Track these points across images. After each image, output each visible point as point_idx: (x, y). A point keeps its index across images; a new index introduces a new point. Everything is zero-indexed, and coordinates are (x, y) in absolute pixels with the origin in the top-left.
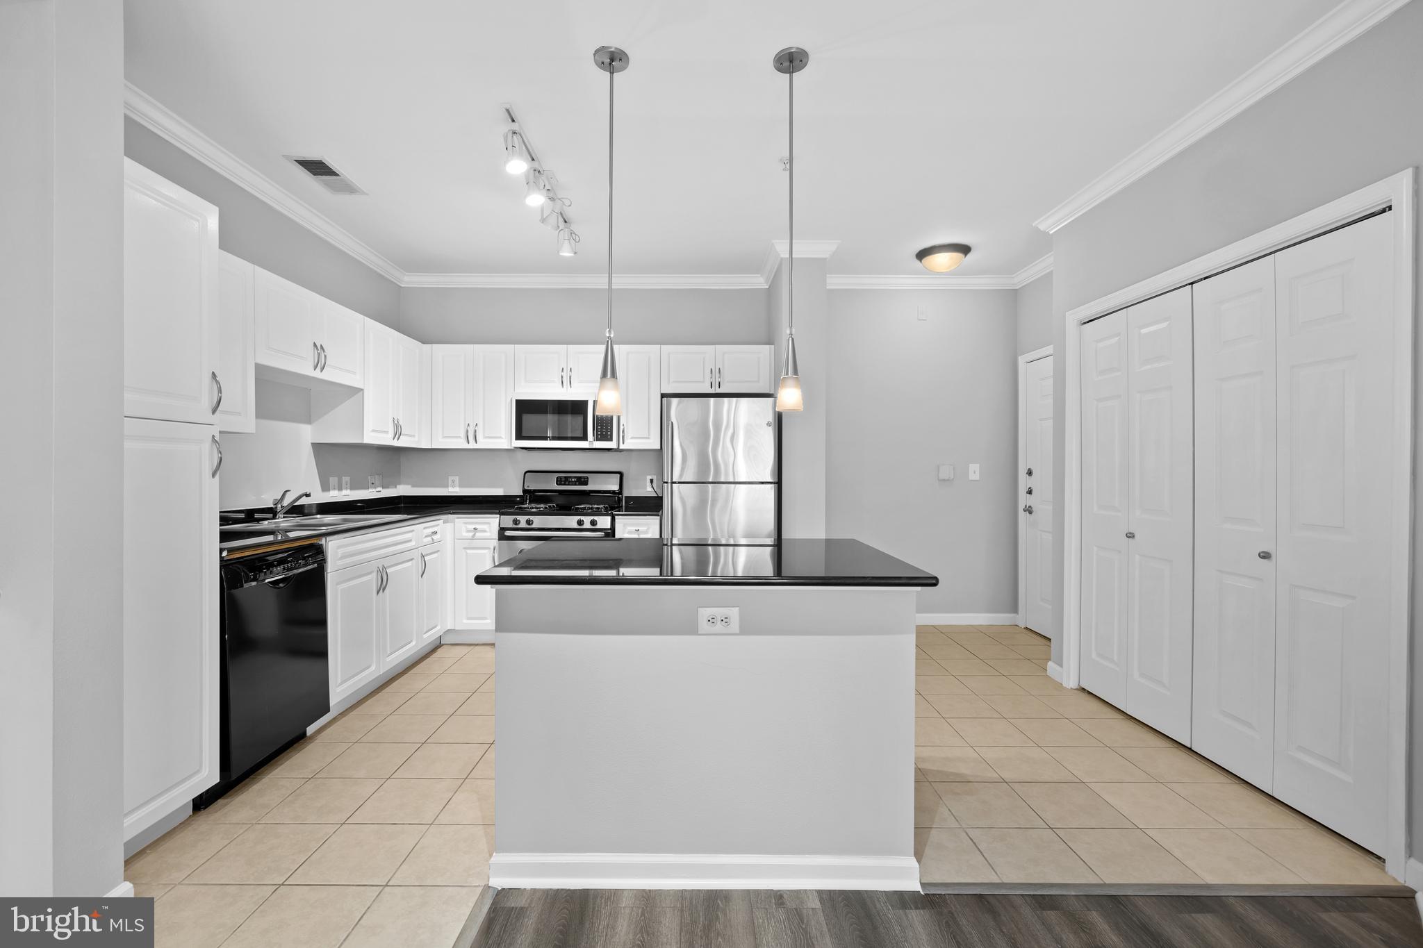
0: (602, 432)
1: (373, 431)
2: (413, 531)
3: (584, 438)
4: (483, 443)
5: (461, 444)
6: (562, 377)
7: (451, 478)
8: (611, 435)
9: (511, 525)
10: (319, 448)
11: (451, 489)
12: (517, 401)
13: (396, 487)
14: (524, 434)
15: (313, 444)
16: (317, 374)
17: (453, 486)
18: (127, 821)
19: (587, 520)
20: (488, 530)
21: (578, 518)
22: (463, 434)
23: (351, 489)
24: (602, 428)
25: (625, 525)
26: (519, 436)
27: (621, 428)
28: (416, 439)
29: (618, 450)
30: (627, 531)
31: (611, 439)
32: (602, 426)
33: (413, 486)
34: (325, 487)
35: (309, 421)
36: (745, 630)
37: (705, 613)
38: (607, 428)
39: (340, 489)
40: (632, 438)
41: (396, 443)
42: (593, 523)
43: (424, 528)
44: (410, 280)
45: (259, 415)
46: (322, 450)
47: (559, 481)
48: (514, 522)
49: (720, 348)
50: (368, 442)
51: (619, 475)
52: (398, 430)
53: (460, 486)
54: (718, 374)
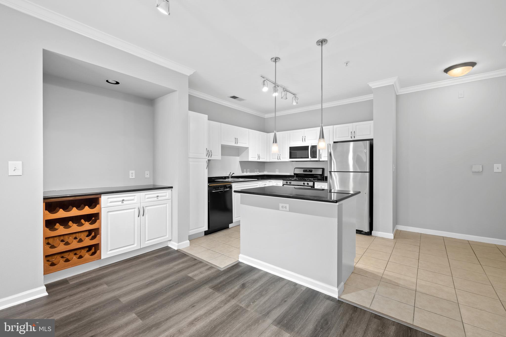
0: (313, 155)
1: (252, 158)
2: (258, 183)
3: (308, 158)
4: (282, 160)
5: (276, 160)
6: (303, 139)
7: (276, 170)
8: (316, 156)
9: (285, 183)
10: (241, 162)
11: (276, 173)
12: (290, 147)
13: (263, 172)
14: (292, 157)
15: (240, 162)
16: (236, 145)
17: (277, 172)
18: (190, 231)
19: (306, 183)
20: (280, 184)
21: (303, 182)
22: (277, 158)
23: (250, 172)
24: (313, 154)
25: (318, 185)
26: (290, 158)
27: (320, 154)
28: (265, 159)
29: (319, 161)
31: (316, 158)
32: (314, 153)
33: (268, 172)
34: (243, 172)
35: (238, 156)
36: (290, 211)
37: (281, 205)
38: (315, 154)
39: (247, 172)
40: (324, 157)
41: (259, 161)
42: (308, 184)
43: (262, 183)
44: (267, 116)
45: (222, 155)
47: (304, 171)
48: (287, 183)
49: (355, 124)
50: (250, 160)
51: (322, 169)
52: (259, 157)
53: (279, 172)
54: (354, 134)
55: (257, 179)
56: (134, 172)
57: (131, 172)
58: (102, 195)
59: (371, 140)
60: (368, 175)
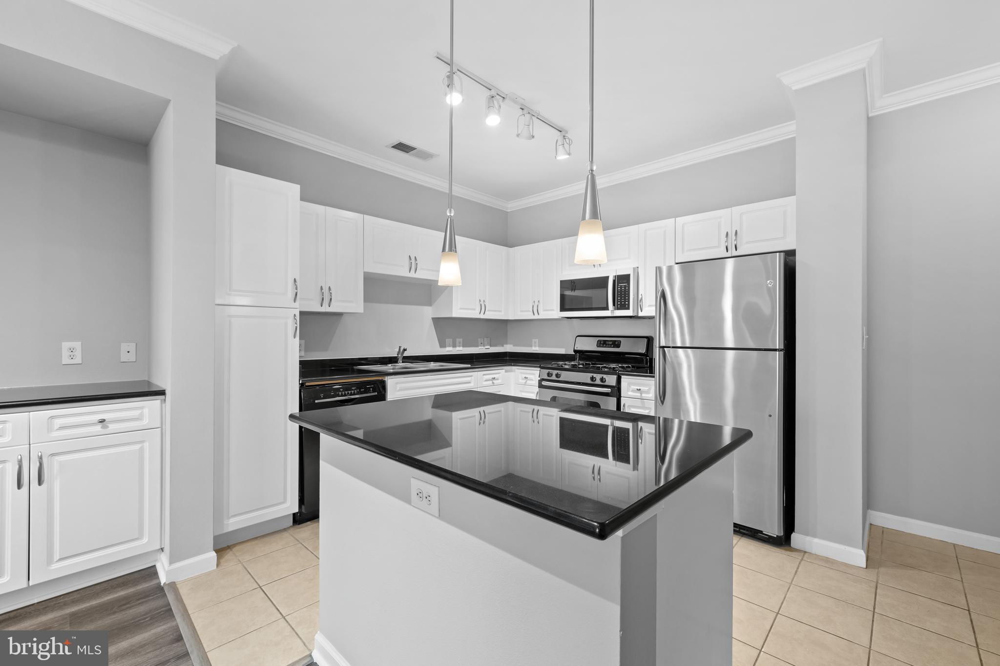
0: (621, 302)
1: (461, 309)
2: (471, 376)
4: (543, 315)
5: (529, 316)
8: (629, 305)
9: (546, 377)
12: (561, 281)
13: (503, 346)
14: (567, 307)
15: (433, 318)
16: (412, 275)
17: (535, 346)
19: (598, 377)
20: (534, 379)
21: (591, 375)
22: (531, 309)
23: (463, 347)
24: (621, 299)
25: (629, 384)
26: (563, 308)
27: (640, 297)
28: (503, 313)
29: (636, 317)
30: (631, 389)
31: (628, 308)
32: (621, 294)
33: (514, 346)
34: (442, 345)
35: (430, 303)
37: (415, 484)
38: (625, 299)
39: (454, 346)
40: (649, 306)
41: (482, 316)
42: (602, 380)
43: (484, 375)
44: (511, 206)
45: (366, 300)
46: (438, 322)
47: (599, 344)
48: (549, 375)
49: (737, 209)
50: (454, 315)
51: (646, 340)
52: (483, 308)
53: (539, 346)
54: (734, 238)
55: (469, 366)
56: (77, 345)
57: (66, 345)
59: (790, 254)
60: (777, 359)
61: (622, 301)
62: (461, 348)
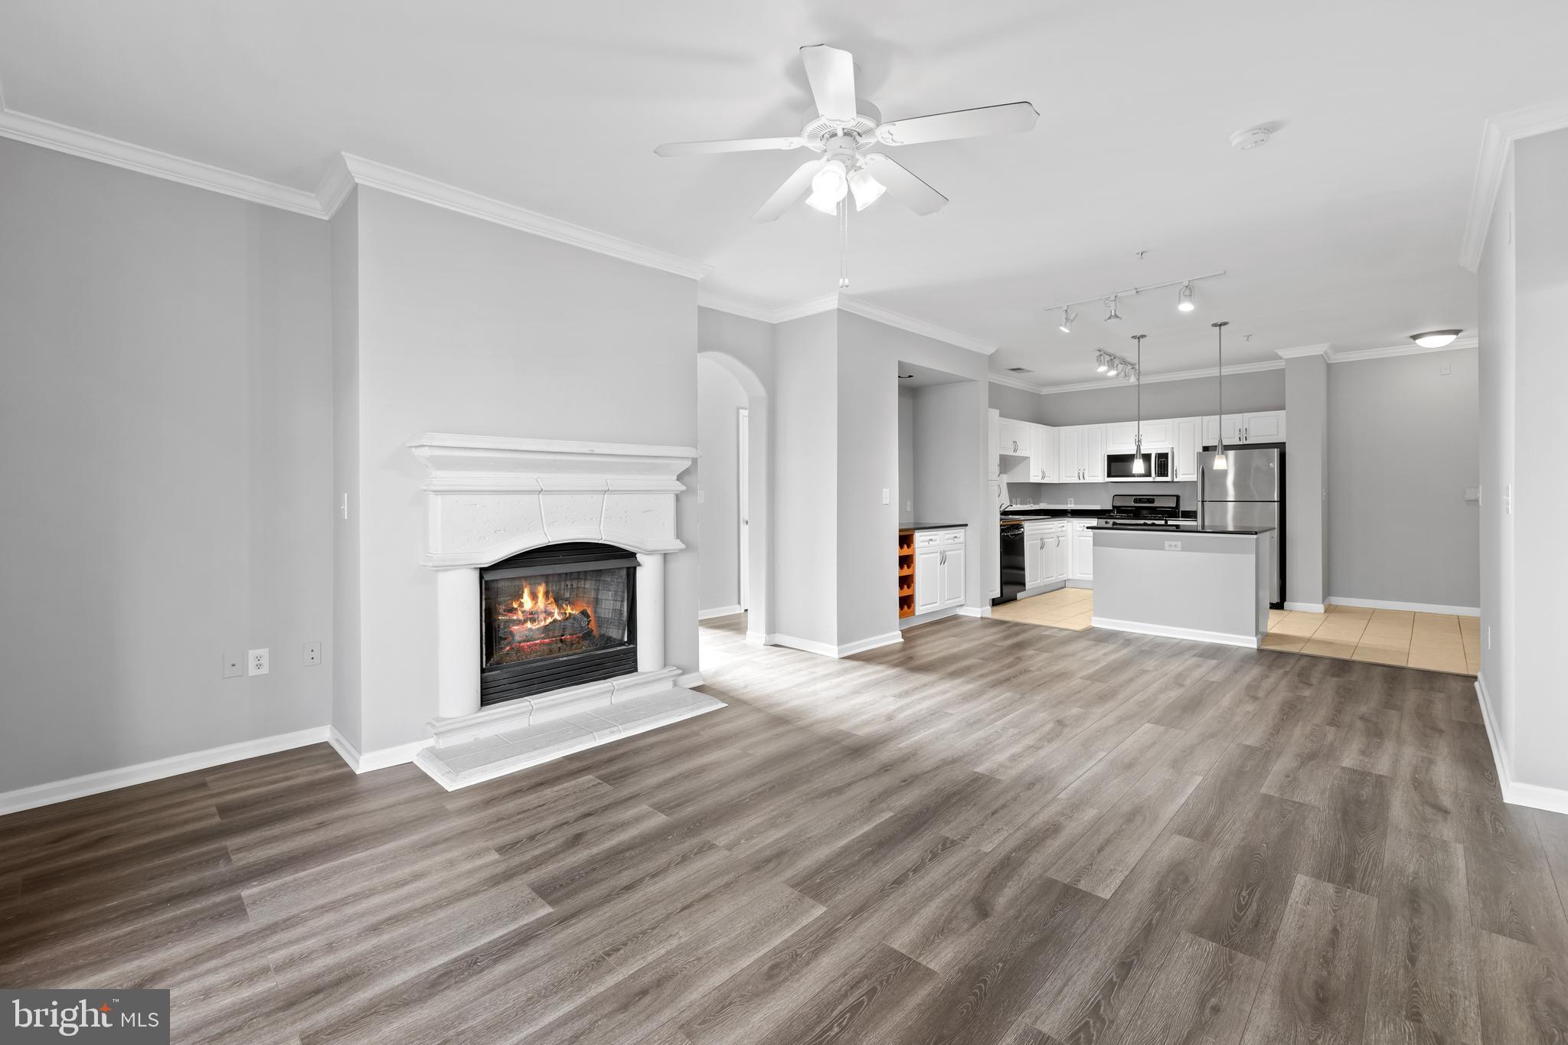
0: (1161, 472)
1: (1034, 476)
2: (1053, 524)
3: (1149, 475)
4: (1088, 480)
5: (1076, 480)
7: (1069, 499)
8: (1167, 474)
10: (1009, 484)
11: (1069, 506)
12: (1108, 456)
14: (1112, 474)
15: (1007, 483)
16: (1014, 454)
17: (1071, 504)
22: (1076, 475)
26: (1109, 475)
27: (1176, 468)
28: (1052, 478)
29: (1173, 482)
31: (1167, 476)
32: (1161, 466)
33: (1048, 504)
36: (1184, 549)
37: (1167, 543)
38: (1164, 469)
40: (1183, 474)
41: (1043, 481)
43: (1058, 524)
44: (1045, 391)
46: (1012, 486)
47: (1136, 501)
49: (1247, 415)
50: (1031, 481)
51: (1175, 498)
52: (1044, 474)
53: (1075, 504)
54: (1245, 432)
58: (916, 531)
59: (1281, 447)
60: (1276, 506)
61: (1162, 470)
62: (1019, 506)
